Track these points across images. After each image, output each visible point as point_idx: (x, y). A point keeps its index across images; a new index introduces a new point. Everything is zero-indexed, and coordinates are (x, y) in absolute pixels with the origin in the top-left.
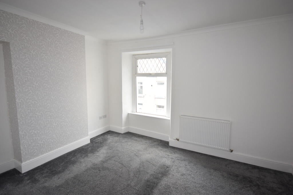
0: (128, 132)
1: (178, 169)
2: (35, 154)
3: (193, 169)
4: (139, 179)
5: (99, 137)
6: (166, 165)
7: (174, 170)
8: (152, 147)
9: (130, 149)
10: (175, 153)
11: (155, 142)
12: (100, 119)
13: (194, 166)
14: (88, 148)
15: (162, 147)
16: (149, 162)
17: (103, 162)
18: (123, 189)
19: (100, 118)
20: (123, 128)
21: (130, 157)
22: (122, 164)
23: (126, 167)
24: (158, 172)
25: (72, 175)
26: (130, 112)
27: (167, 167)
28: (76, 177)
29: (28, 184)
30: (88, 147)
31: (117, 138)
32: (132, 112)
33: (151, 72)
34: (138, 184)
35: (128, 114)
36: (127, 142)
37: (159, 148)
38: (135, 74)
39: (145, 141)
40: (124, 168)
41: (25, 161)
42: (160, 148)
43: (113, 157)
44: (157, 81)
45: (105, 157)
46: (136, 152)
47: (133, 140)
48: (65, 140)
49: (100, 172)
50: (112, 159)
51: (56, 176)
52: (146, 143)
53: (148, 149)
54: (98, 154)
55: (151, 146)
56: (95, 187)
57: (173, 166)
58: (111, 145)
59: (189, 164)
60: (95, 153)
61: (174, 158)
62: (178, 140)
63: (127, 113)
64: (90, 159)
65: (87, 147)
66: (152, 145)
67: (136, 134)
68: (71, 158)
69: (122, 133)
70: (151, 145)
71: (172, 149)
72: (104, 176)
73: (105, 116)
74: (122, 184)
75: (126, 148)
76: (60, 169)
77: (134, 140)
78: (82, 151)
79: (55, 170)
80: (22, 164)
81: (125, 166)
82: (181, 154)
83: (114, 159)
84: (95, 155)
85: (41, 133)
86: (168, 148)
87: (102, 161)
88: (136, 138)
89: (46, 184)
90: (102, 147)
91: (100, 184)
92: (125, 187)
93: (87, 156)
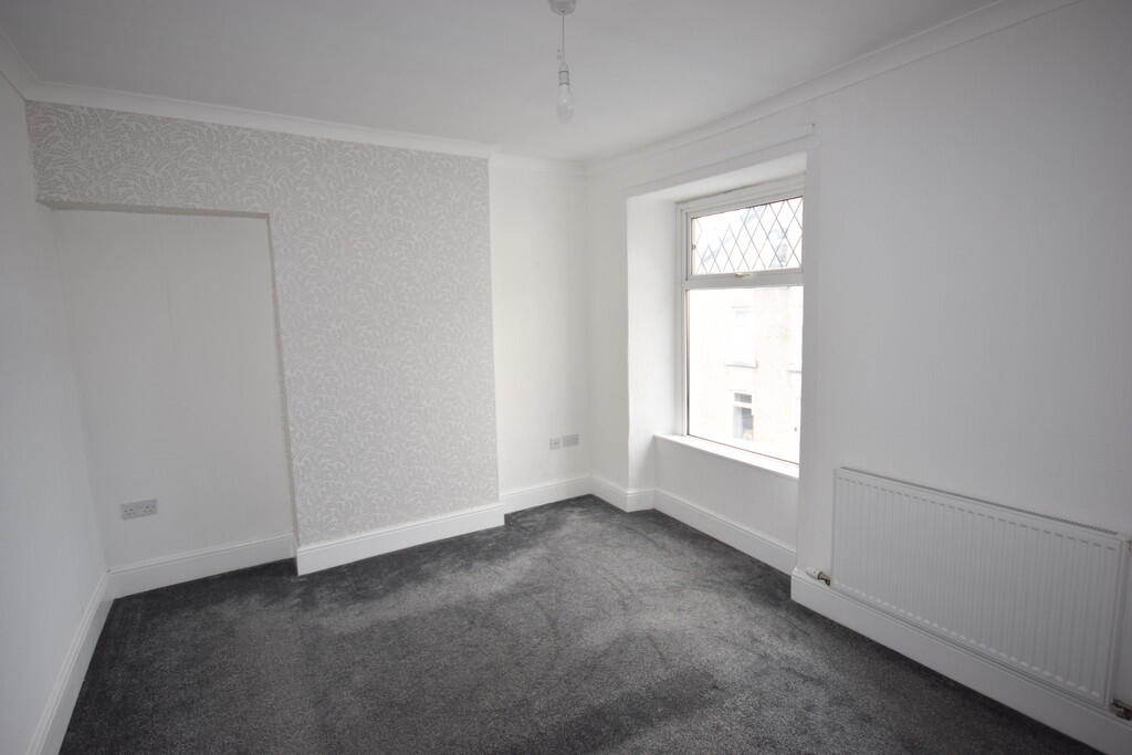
0: (654, 510)
1: (759, 709)
2: (334, 529)
3: (837, 734)
4: (574, 695)
5: (541, 512)
6: (718, 677)
7: (735, 709)
8: (710, 587)
9: (615, 577)
10: (793, 637)
11: (736, 568)
12: (551, 448)
13: (851, 721)
14: (487, 542)
15: (751, 599)
16: (655, 646)
17: (501, 598)
18: (497, 708)
19: (554, 444)
20: (630, 492)
21: (595, 606)
22: (553, 623)
23: (560, 638)
24: (664, 695)
25: (393, 615)
26: (662, 433)
27: (715, 687)
28: (398, 625)
29: (292, 607)
30: (490, 537)
31: (598, 526)
32: (675, 434)
33: (742, 269)
34: (558, 713)
35: (655, 439)
36: (622, 546)
37: (736, 599)
38: (683, 279)
39: (695, 559)
40: (550, 640)
41: (307, 543)
42: (741, 599)
43: (541, 590)
44: (734, 307)
45: (517, 584)
46: (630, 591)
47: (650, 544)
48: (419, 502)
49: (470, 629)
50: (534, 596)
51: (358, 605)
52: (696, 564)
53: (685, 591)
54: (501, 569)
55: (707, 581)
56: (427, 671)
57: (742, 692)
58: (560, 548)
59: (831, 704)
60: (497, 562)
61: (776, 658)
62: (828, 582)
63: (650, 437)
64: (470, 579)
65: (484, 538)
66: (712, 581)
67: (678, 523)
68: (425, 563)
69: (628, 510)
70: (709, 578)
71: (793, 619)
72: (471, 646)
73: (572, 441)
74: (508, 690)
75: (604, 569)
76: (380, 587)
77: (656, 545)
78: (465, 549)
79: (366, 588)
80: (299, 550)
81: (556, 633)
82: (822, 648)
83: (537, 599)
84: (492, 568)
85: (348, 471)
86: (777, 606)
87: (498, 594)
88: (666, 538)
89: (324, 622)
90: (530, 547)
91: (445, 666)
92: (510, 705)
93: (468, 566)
